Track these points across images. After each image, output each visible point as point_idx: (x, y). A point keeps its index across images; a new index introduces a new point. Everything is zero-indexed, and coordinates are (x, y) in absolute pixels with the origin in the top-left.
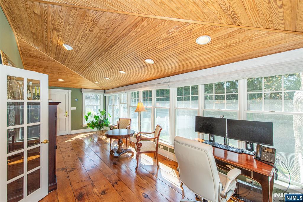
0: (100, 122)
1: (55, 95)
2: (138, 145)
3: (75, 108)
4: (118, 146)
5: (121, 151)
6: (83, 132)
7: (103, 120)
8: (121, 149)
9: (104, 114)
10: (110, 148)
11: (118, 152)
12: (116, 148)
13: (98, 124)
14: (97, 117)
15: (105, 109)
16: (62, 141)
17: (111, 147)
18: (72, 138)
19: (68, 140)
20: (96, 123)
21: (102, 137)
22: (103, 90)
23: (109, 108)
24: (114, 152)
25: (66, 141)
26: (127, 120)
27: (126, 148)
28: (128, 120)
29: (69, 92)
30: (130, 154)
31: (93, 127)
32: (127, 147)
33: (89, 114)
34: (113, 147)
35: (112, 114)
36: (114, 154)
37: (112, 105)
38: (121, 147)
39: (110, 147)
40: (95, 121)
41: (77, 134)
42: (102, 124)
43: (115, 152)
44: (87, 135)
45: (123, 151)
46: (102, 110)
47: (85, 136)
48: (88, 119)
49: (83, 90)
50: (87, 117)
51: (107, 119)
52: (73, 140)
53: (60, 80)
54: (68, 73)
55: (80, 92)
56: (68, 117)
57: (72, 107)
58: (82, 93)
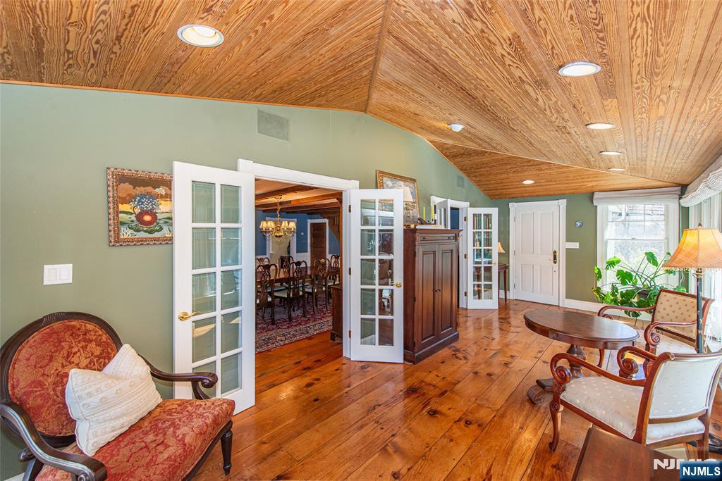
1: (532, 215)
3: (576, 245)
14: (623, 276)
26: (691, 300)
29: (561, 206)
33: (610, 264)
49: (596, 195)
53: (527, 182)
54: (527, 166)
55: (590, 204)
56: (557, 264)
57: (568, 240)
58: (595, 204)
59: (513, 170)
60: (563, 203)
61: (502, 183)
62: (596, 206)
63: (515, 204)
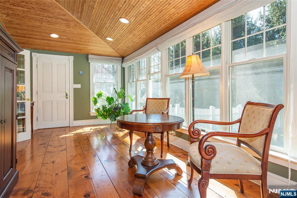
0: (116, 108)
1: (51, 64)
2: (203, 153)
3: (79, 86)
4: (145, 150)
5: (153, 162)
6: (92, 124)
7: (120, 105)
8: (151, 158)
9: (123, 96)
10: (130, 154)
11: (144, 164)
12: (141, 155)
13: (112, 112)
14: (110, 100)
15: (123, 87)
16: (57, 136)
17: (132, 152)
18: (72, 131)
19: (66, 134)
20: (109, 110)
21: (118, 133)
22: (121, 58)
23: (129, 86)
24: (136, 164)
25: (62, 135)
26: (161, 100)
27: (161, 157)
28: (163, 100)
29: (70, 60)
30: (173, 172)
31: (105, 117)
32: (163, 153)
33: (100, 95)
34: (136, 152)
35: (134, 97)
36: (136, 166)
37: (134, 80)
38: (152, 153)
39: (130, 151)
40: (108, 107)
41: (82, 127)
42: (119, 112)
43: (139, 163)
44: (96, 129)
45: (156, 162)
46: (119, 90)
47: (92, 130)
48: (97, 102)
49: (90, 56)
50: (95, 99)
51: (127, 104)
52: (72, 135)
53: (54, 36)
54: (61, 19)
55: (86, 61)
56: (69, 99)
57: (74, 83)
58: (89, 62)
59: (49, 19)
60: (72, 58)
61: (32, 31)
62: (89, 63)
63: (38, 55)
